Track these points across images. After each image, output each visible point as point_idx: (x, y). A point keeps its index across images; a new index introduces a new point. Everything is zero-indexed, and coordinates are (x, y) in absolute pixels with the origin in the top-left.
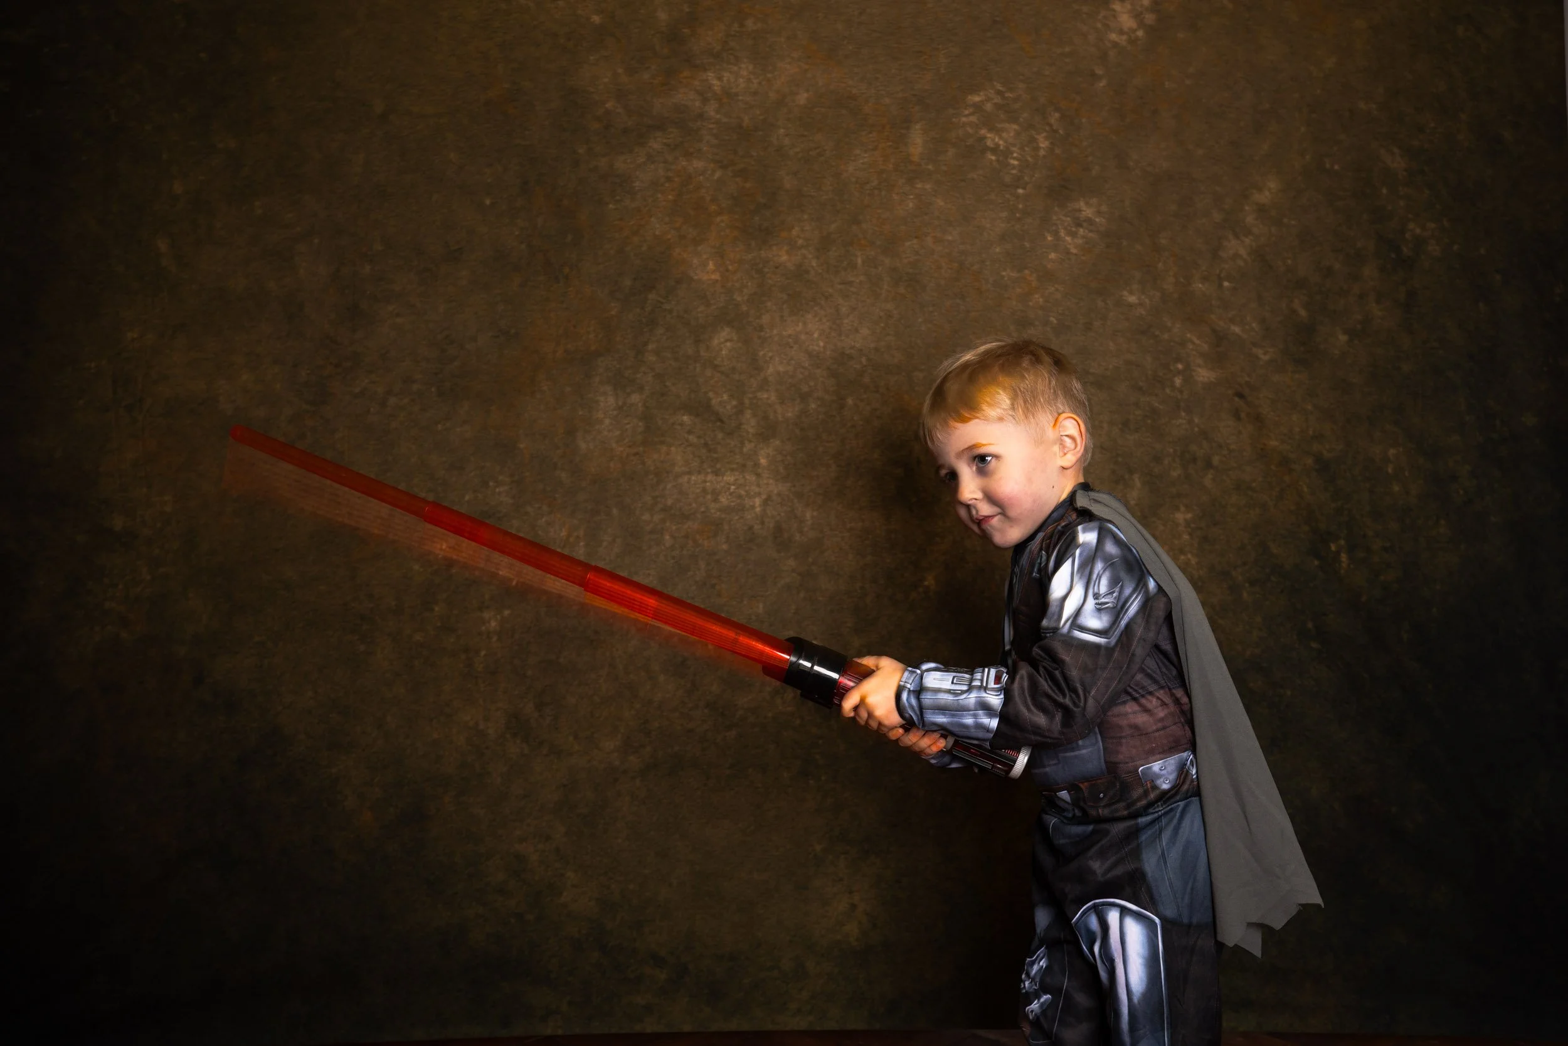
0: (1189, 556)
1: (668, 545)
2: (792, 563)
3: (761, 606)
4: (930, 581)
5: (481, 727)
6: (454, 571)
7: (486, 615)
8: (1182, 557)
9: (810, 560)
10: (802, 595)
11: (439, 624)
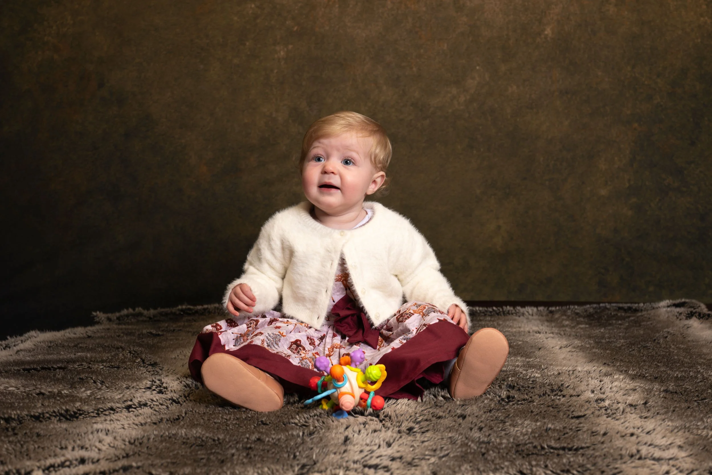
0: (706, 18)
1: (389, 7)
2: (465, 19)
3: (446, 45)
4: (548, 31)
5: (274, 116)
6: (258, 21)
7: (278, 48)
8: (702, 19)
9: (476, 17)
10: (471, 39)
11: (249, 53)
